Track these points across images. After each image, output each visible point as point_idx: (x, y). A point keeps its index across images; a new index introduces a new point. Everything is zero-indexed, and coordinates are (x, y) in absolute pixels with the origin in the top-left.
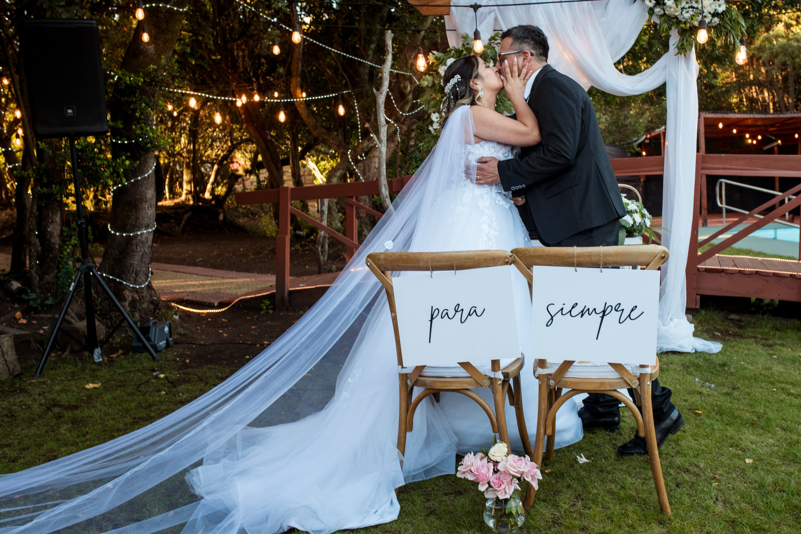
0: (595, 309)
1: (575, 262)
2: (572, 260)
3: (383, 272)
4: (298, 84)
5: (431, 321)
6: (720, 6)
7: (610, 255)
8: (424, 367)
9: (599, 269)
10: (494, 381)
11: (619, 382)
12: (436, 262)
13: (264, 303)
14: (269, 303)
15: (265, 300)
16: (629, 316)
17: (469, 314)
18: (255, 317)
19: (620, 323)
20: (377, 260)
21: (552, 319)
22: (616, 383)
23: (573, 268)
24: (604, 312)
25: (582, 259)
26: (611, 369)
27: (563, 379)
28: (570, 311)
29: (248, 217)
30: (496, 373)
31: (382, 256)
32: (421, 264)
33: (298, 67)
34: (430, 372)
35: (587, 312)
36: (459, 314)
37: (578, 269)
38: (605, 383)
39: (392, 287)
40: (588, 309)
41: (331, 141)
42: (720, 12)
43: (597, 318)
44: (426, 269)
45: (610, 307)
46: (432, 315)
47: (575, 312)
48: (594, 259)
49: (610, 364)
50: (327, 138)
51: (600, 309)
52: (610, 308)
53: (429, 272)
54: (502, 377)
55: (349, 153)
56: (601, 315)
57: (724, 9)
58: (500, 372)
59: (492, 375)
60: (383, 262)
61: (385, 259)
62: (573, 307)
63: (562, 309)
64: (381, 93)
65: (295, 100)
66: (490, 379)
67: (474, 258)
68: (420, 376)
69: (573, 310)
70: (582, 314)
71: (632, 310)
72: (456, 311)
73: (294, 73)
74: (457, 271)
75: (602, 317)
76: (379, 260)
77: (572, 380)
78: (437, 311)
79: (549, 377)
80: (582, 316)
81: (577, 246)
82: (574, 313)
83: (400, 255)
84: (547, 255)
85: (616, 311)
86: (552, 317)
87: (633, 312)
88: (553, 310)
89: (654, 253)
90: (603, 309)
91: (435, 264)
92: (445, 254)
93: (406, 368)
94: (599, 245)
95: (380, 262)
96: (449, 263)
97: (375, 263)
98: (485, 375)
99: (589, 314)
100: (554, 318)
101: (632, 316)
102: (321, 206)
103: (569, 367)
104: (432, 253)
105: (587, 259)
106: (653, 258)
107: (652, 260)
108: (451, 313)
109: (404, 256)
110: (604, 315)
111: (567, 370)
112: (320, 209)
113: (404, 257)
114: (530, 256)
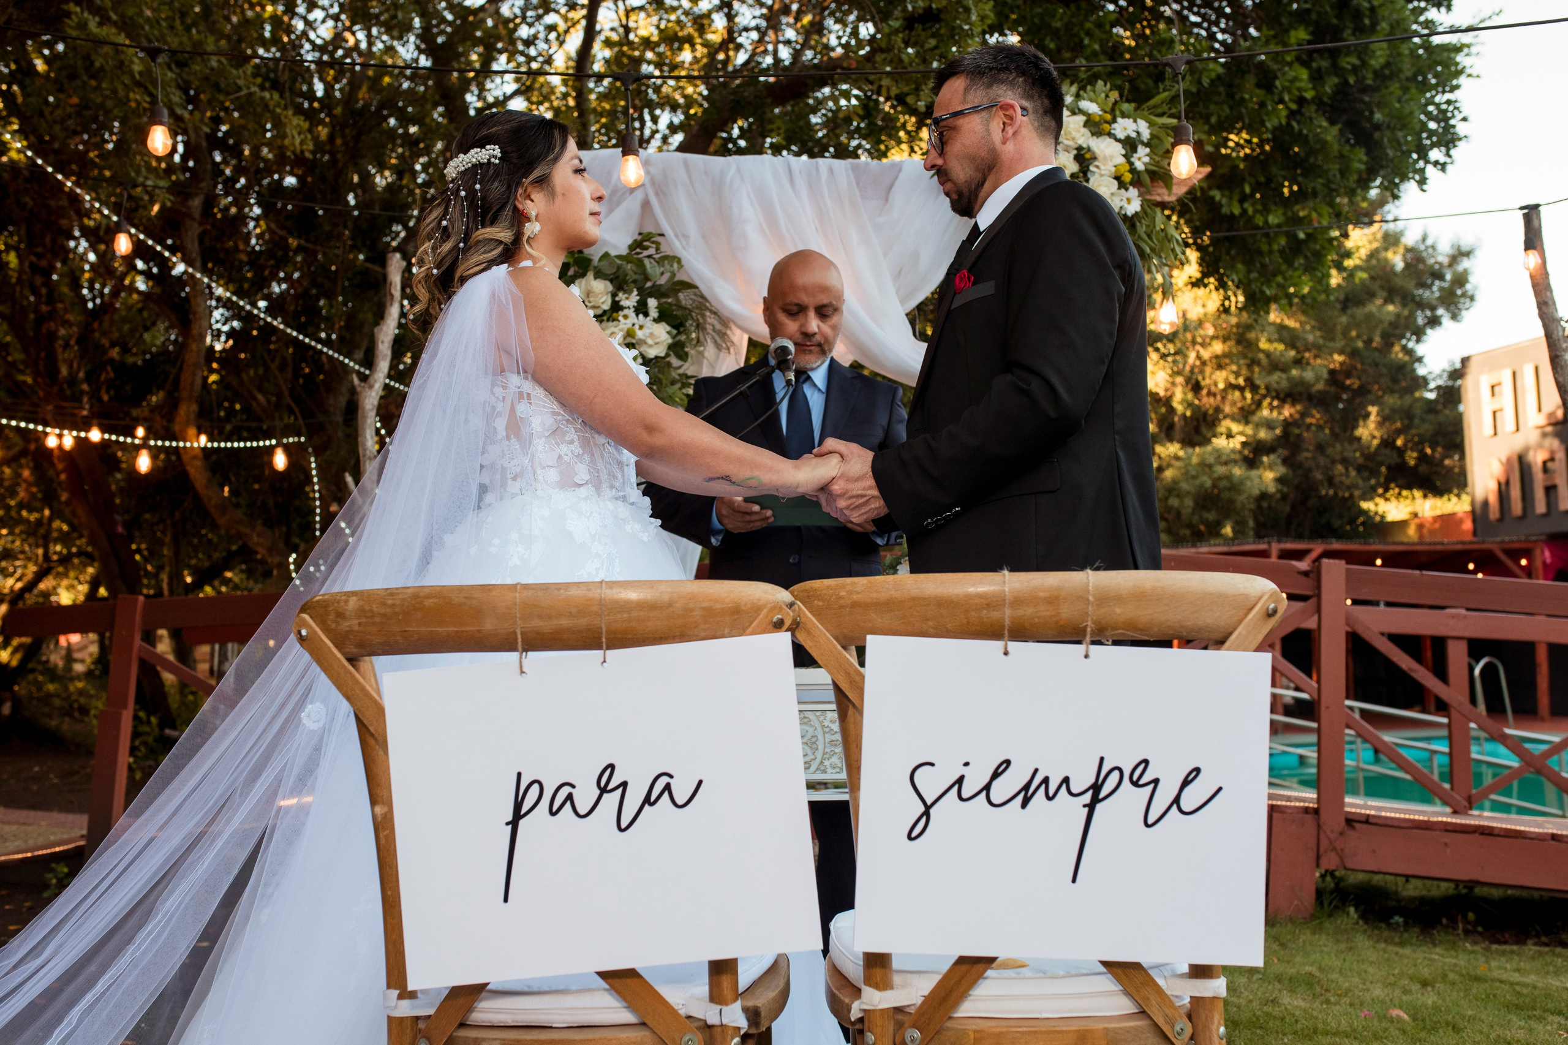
0: (1066, 780)
1: (1007, 622)
2: (995, 615)
3: (352, 660)
4: (192, 416)
5: (514, 824)
6: (1129, 200)
7: (1119, 599)
8: (477, 991)
9: (1080, 649)
10: (719, 1037)
11: (1135, 1029)
12: (540, 616)
13: (53, 870)
14: (66, 870)
15: (58, 863)
16: (1177, 801)
17: (647, 801)
18: (27, 904)
19: (1147, 825)
20: (332, 617)
21: (927, 813)
22: (1127, 1030)
23: (998, 645)
24: (1096, 787)
25: (1028, 611)
26: (1107, 983)
27: (949, 1024)
28: (987, 788)
29: (71, 716)
30: (725, 1009)
31: (353, 602)
32: (489, 625)
33: (193, 381)
34: (499, 1011)
35: (1043, 788)
36: (611, 800)
37: (1013, 646)
38: (1091, 1031)
39: (381, 711)
40: (1046, 780)
41: (255, 539)
42: (1129, 214)
43: (1073, 809)
44: (505, 644)
45: (1116, 773)
46: (518, 805)
47: (1002, 789)
48: (1067, 612)
49: (1109, 966)
50: (247, 531)
51: (1082, 780)
52: (1115, 776)
53: (513, 656)
54: (742, 1023)
55: (291, 560)
56: (1087, 798)
57: (1138, 209)
58: (737, 1006)
59: (711, 1014)
60: (353, 623)
61: (361, 612)
62: (996, 775)
63: (960, 781)
64: (371, 387)
65: (181, 444)
66: (706, 1028)
67: (670, 605)
68: (463, 1025)
69: (995, 783)
70: (1026, 795)
71: (1186, 783)
72: (603, 790)
73: (185, 394)
74: (611, 653)
75: (1091, 807)
76: (340, 615)
77: (983, 1025)
78: (535, 788)
79: (899, 1017)
80: (1024, 805)
81: (1014, 569)
82: (997, 796)
83: (415, 596)
84: (913, 599)
85: (1136, 784)
86: (928, 808)
87: (1187, 790)
88: (931, 783)
89: (1247, 596)
90: (1092, 780)
91: (537, 623)
92: (573, 592)
93: (413, 995)
94: (1082, 568)
95: (344, 625)
96: (583, 622)
97: (327, 630)
98: (689, 1017)
99: (1049, 798)
100: (932, 811)
101: (1187, 804)
102: (221, 663)
103: (973, 984)
104: (526, 587)
105: (1045, 612)
106: (1241, 613)
107: (1240, 621)
108: (585, 797)
109: (427, 597)
110: (1095, 800)
111: (963, 995)
112: (216, 668)
113: (428, 603)
114: (855, 605)
